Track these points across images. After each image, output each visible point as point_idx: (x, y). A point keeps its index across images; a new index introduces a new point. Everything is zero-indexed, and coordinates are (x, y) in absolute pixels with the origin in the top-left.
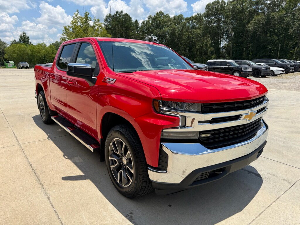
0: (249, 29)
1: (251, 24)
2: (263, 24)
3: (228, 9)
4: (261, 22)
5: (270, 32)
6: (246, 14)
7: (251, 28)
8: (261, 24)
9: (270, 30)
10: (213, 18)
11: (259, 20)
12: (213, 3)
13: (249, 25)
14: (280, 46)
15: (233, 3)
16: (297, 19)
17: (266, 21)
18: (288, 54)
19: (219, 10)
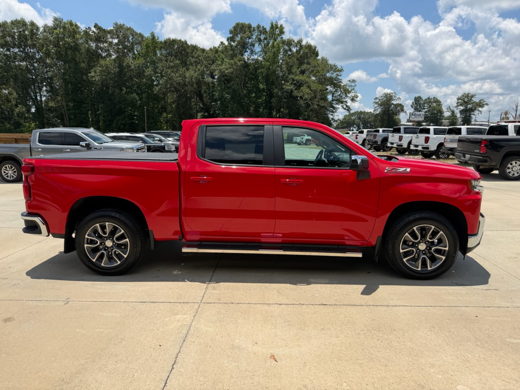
0: (94, 79)
1: (95, 72)
2: (115, 73)
3: (46, 39)
4: (112, 71)
5: (126, 88)
6: (81, 54)
7: (97, 79)
8: (113, 73)
9: (127, 85)
10: (16, 50)
11: (107, 67)
12: (12, 23)
13: (93, 74)
14: (145, 110)
15: (55, 31)
16: (161, 73)
17: (117, 69)
18: (157, 122)
19: (28, 37)
